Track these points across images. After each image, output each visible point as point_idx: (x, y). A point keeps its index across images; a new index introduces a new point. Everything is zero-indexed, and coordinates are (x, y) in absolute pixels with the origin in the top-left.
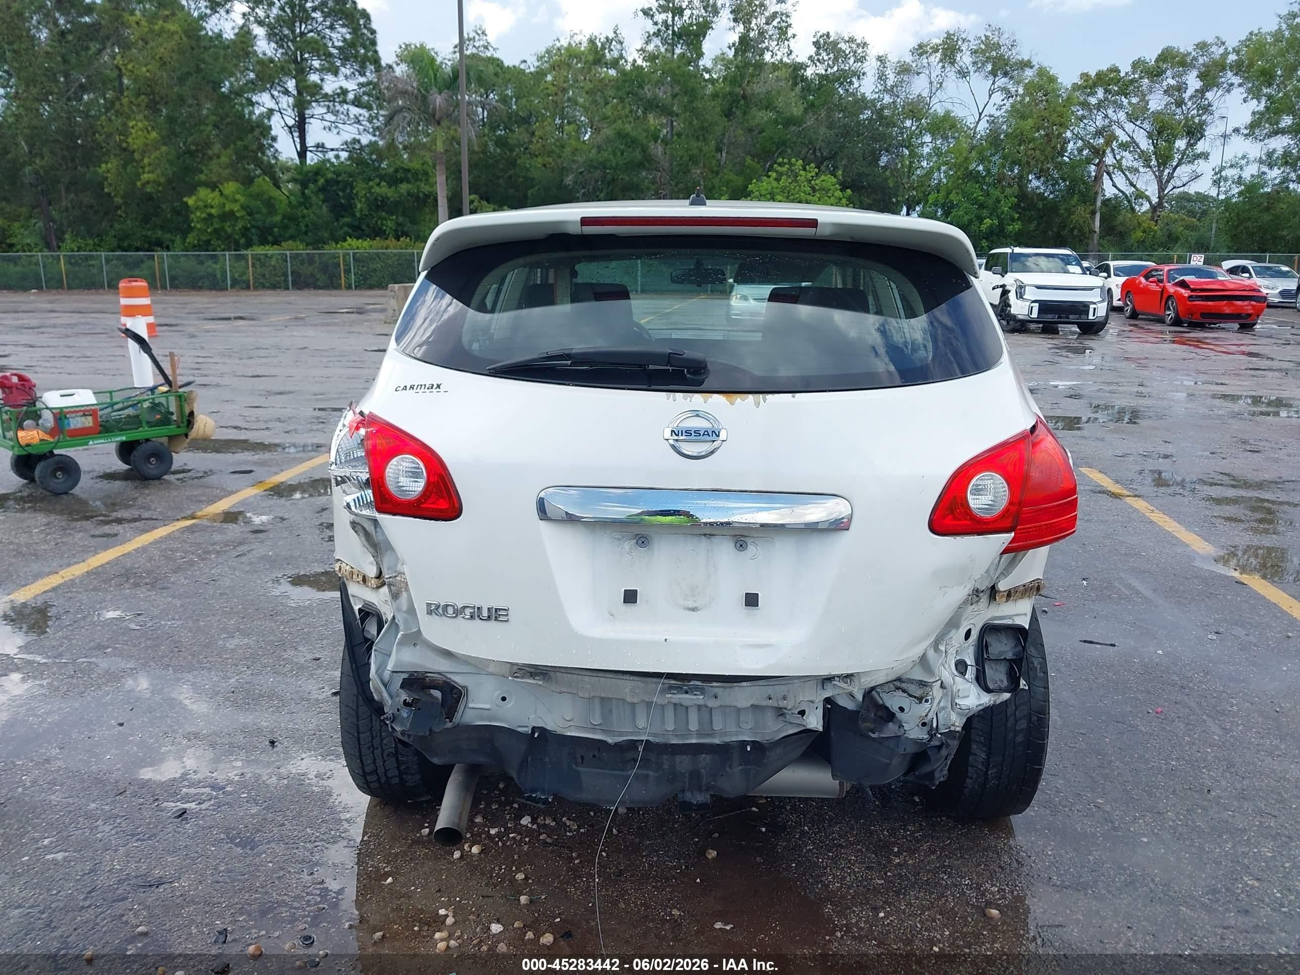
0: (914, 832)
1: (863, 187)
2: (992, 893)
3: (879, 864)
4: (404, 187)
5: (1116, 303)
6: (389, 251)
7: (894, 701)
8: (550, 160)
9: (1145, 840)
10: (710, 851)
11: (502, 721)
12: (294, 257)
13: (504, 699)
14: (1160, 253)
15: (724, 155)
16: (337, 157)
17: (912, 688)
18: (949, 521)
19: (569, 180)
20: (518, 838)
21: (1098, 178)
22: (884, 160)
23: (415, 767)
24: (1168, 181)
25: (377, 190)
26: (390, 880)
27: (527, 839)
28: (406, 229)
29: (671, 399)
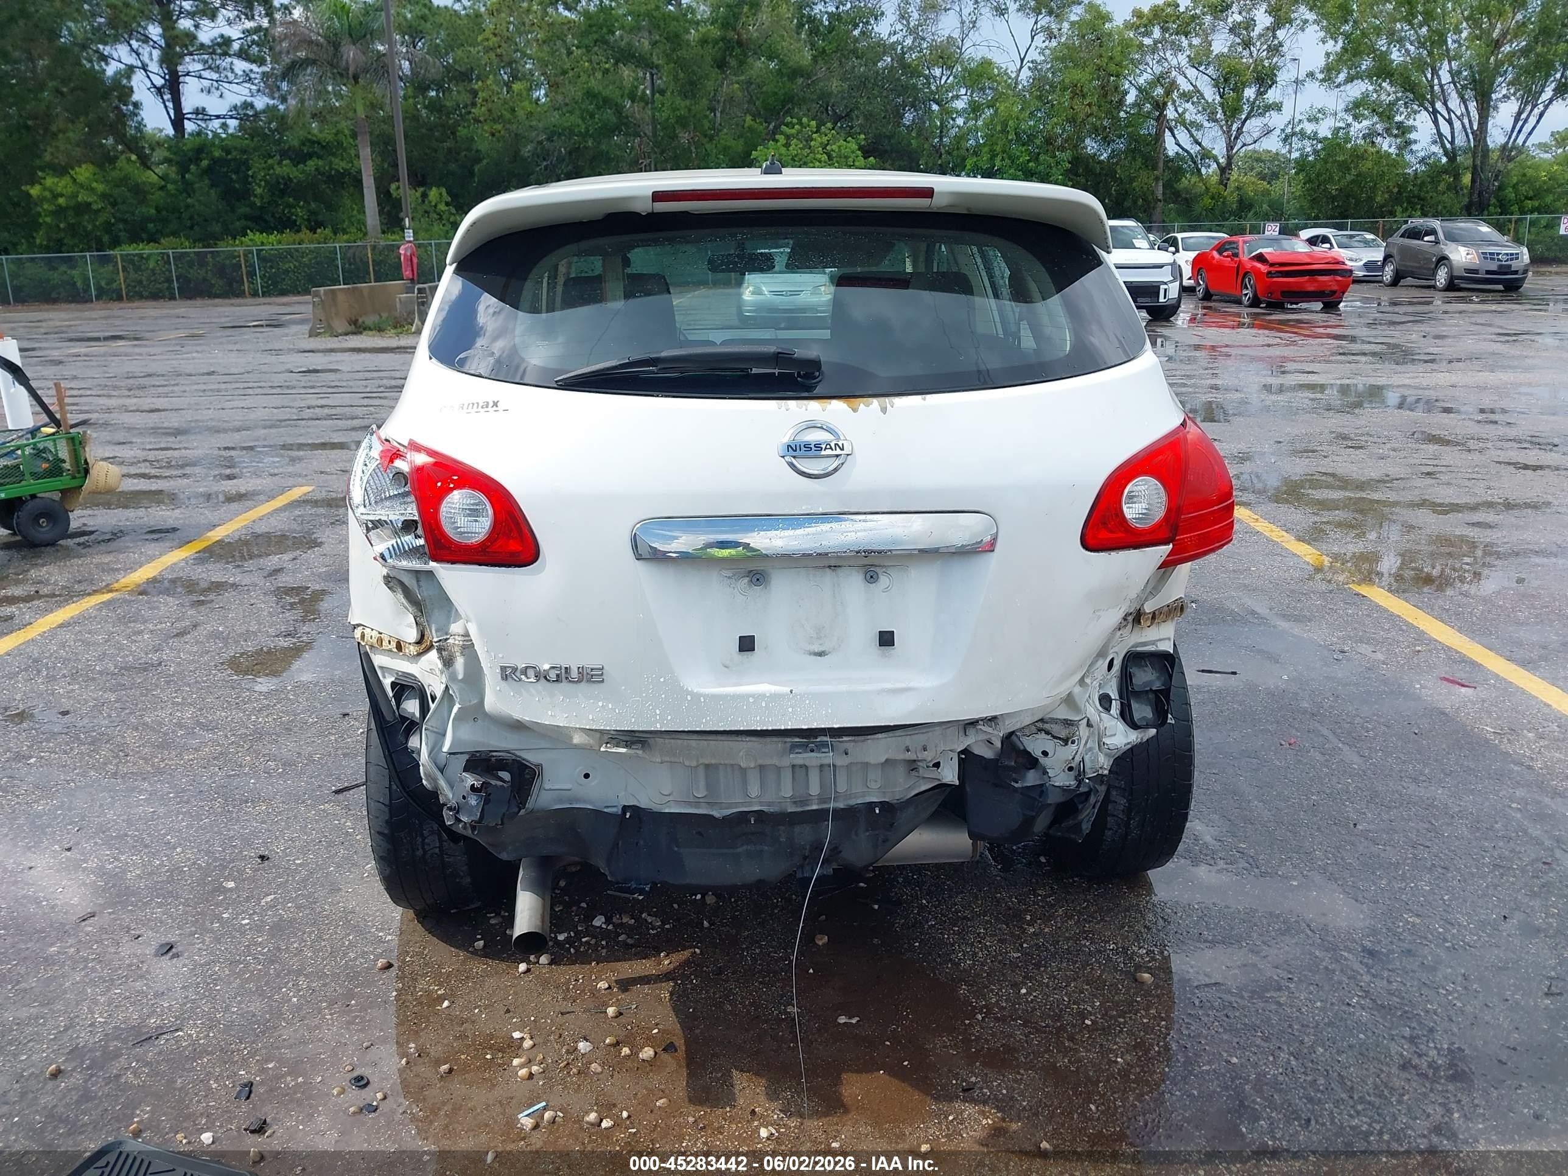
0: (1046, 896)
1: (886, 151)
2: (1141, 956)
3: (1012, 935)
4: (311, 164)
5: (1186, 283)
6: (304, 246)
7: (1035, 745)
8: (499, 127)
9: (1295, 883)
10: (819, 936)
11: (585, 802)
12: (179, 258)
13: (587, 776)
14: (1232, 222)
15: (718, 115)
16: (224, 126)
17: (1056, 729)
18: (1104, 535)
19: (527, 150)
20: (593, 942)
21: (1159, 137)
22: (909, 117)
23: (465, 868)
24: (1236, 138)
25: (278, 170)
26: (446, 1004)
27: (604, 943)
28: (320, 218)
29: (783, 408)
